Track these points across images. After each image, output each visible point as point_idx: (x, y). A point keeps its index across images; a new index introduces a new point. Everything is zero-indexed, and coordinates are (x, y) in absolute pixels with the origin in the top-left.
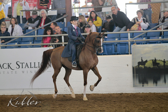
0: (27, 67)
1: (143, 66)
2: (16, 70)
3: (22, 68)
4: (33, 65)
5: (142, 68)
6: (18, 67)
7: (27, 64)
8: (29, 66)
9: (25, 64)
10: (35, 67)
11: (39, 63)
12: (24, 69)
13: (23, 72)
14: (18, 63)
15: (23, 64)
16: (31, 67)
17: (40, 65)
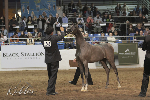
0: (28, 55)
2: (21, 57)
3: (25, 56)
4: (32, 54)
6: (22, 55)
7: (28, 54)
8: (30, 55)
9: (27, 54)
10: (34, 55)
11: (36, 53)
12: (26, 57)
13: (26, 58)
14: (22, 53)
15: (26, 54)
16: (31, 56)
17: (37, 54)
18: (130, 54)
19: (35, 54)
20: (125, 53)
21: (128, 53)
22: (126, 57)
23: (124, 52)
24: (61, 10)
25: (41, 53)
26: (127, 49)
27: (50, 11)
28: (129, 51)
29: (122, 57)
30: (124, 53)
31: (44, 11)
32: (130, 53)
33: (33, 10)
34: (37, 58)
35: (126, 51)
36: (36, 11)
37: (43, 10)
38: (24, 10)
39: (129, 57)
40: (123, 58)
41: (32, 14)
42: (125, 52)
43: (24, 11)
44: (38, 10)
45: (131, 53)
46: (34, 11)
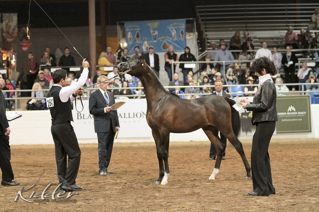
1: (246, 117)
4: (127, 115)
5: (245, 118)
8: (123, 116)
10: (129, 117)
11: (134, 113)
17: (135, 115)
18: (296, 115)
19: (132, 115)
20: (288, 114)
21: (292, 113)
22: (290, 120)
23: (286, 112)
24: (194, 39)
25: (142, 114)
26: (291, 106)
27: (175, 40)
28: (294, 110)
29: (282, 120)
30: (286, 114)
31: (165, 42)
32: (296, 113)
33: (146, 39)
34: (134, 122)
35: (290, 109)
36: (151, 42)
37: (163, 39)
38: (130, 39)
39: (294, 120)
40: (283, 122)
41: (145, 46)
42: (288, 111)
43: (130, 41)
44: (155, 39)
45: (299, 113)
46: (147, 41)
